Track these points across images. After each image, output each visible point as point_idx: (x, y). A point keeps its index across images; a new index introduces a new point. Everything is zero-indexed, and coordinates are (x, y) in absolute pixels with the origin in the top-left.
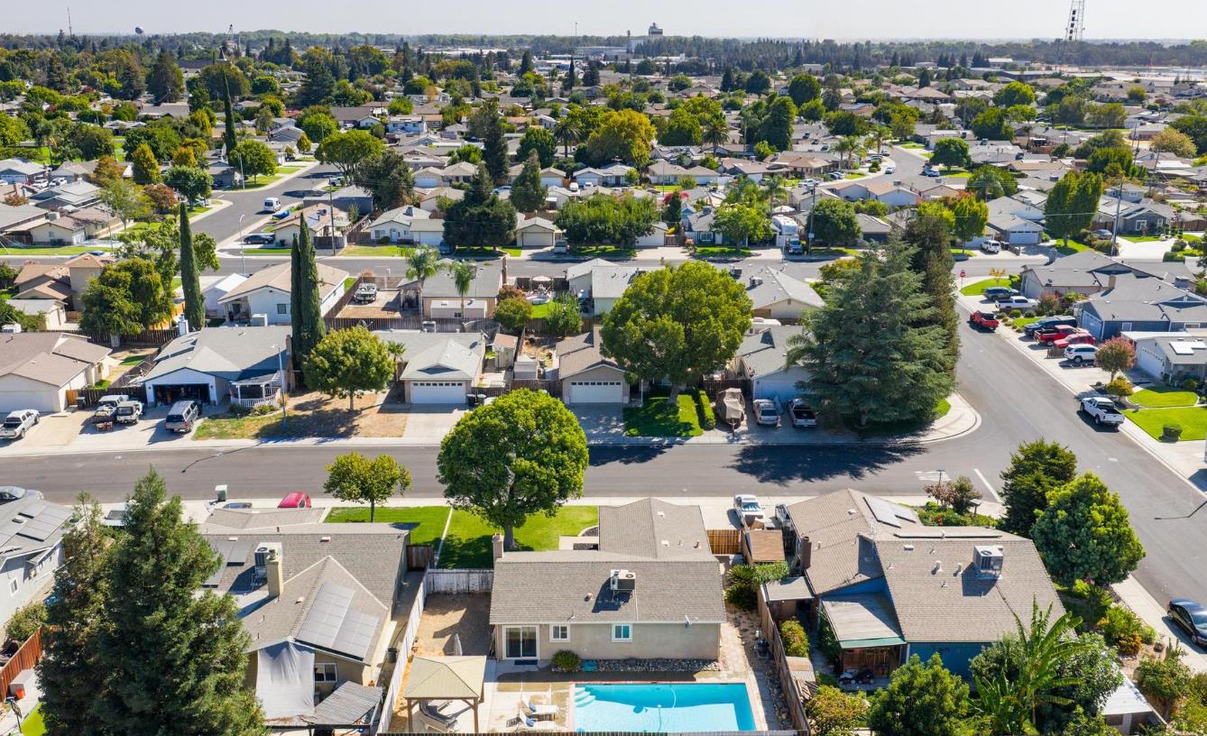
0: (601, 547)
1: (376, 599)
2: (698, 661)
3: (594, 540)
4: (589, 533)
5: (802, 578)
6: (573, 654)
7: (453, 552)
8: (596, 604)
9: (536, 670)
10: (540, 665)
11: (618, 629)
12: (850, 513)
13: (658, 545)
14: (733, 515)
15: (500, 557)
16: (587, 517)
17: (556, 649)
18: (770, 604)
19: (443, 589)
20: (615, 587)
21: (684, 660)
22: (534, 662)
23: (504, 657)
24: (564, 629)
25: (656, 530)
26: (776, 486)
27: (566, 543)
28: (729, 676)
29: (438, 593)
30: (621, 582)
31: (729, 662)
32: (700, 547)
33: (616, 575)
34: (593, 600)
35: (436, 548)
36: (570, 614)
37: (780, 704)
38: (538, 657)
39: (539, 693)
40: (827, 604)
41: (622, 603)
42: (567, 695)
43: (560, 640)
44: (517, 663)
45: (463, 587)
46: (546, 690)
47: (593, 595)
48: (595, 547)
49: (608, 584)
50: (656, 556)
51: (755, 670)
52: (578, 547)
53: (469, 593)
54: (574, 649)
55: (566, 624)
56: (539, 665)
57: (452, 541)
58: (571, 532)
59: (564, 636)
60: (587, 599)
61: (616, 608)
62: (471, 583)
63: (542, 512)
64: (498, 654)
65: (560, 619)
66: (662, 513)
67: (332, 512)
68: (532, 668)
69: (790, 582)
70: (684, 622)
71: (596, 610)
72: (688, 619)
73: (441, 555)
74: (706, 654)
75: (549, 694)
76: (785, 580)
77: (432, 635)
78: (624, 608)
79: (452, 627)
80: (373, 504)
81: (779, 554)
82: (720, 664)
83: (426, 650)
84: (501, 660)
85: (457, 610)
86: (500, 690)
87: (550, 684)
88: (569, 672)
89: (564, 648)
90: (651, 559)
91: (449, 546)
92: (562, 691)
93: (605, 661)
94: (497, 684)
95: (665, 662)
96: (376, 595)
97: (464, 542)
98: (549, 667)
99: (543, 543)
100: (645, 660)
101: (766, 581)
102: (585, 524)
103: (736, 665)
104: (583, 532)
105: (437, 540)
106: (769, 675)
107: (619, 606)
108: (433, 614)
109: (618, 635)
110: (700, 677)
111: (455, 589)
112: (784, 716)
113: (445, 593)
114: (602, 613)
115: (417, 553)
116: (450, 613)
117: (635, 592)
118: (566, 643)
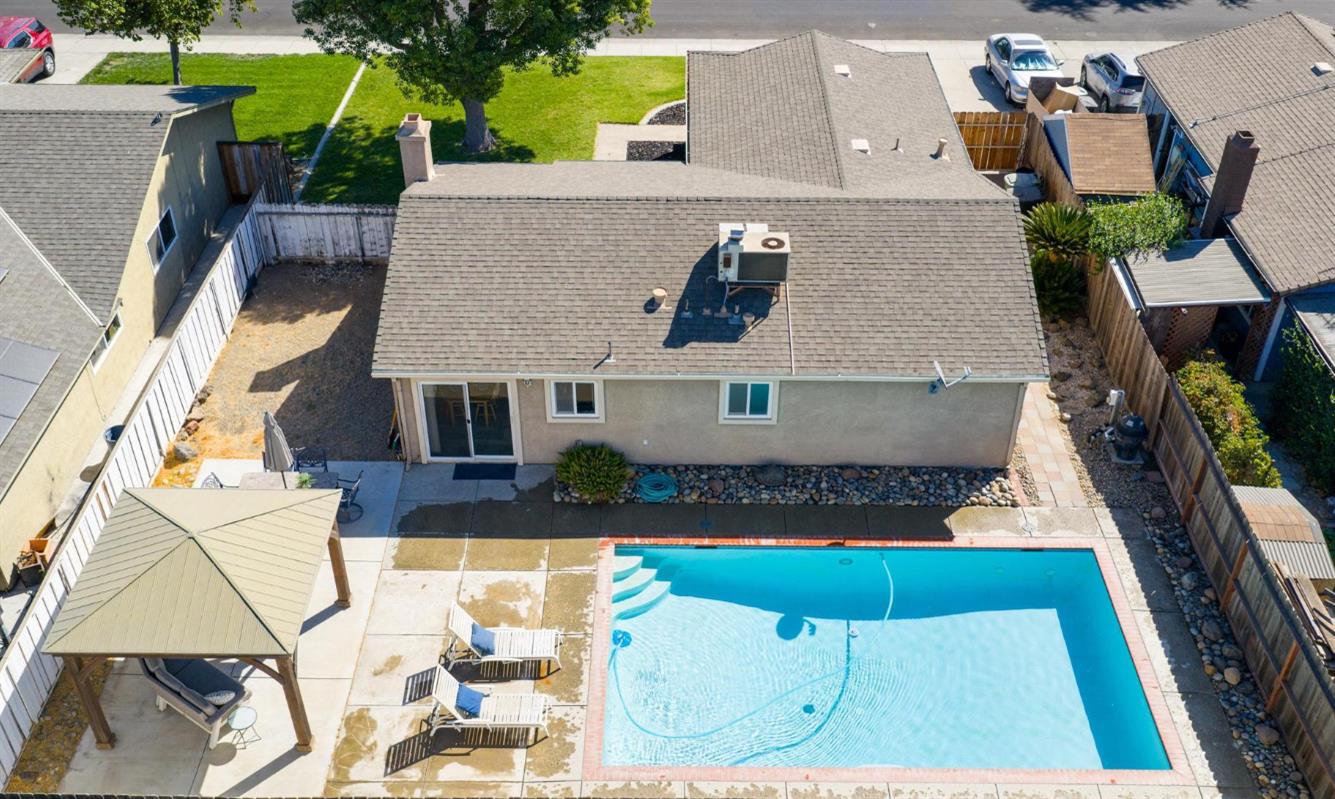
0: (693, 152)
1: (73, 294)
2: (953, 471)
3: (675, 134)
4: (663, 118)
5: (1220, 243)
6: (613, 454)
7: (349, 158)
8: (677, 321)
9: (511, 496)
10: (523, 482)
11: (737, 391)
12: (1317, 71)
13: (842, 151)
14: (985, 78)
15: (423, 179)
16: (662, 81)
17: (567, 439)
18: (1148, 316)
19: (300, 253)
20: (731, 274)
21: (915, 471)
22: (508, 471)
23: (426, 456)
24: (586, 389)
25: (835, 111)
26: (1067, 19)
27: (611, 142)
28: (1047, 525)
29: (291, 262)
30: (747, 259)
31: (1038, 477)
32: (945, 157)
33: (735, 240)
34: (667, 309)
35: (310, 149)
36: (600, 354)
37: (1210, 629)
38: (517, 457)
39: (511, 576)
40: (1312, 321)
41: (748, 319)
42: (588, 583)
43: (575, 417)
44: (463, 472)
45: (349, 248)
46: (532, 567)
47: (669, 293)
48: (678, 153)
49: (710, 261)
50: (839, 180)
51: (1113, 505)
52: (639, 152)
53: (366, 264)
54: (614, 438)
55: (596, 378)
56: (518, 481)
57: (351, 132)
58: (624, 113)
59: (586, 406)
60: (651, 306)
61: (731, 333)
62: (367, 238)
63: (542, 62)
64: (407, 449)
65: (574, 363)
66: (844, 69)
67: (106, 63)
68: (500, 491)
69: (1192, 253)
70: (930, 378)
71: (675, 339)
72: (939, 371)
73: (318, 164)
74: (978, 453)
75: (537, 580)
76: (1180, 247)
77: (249, 380)
78: (757, 332)
79: (304, 359)
80: (174, 46)
81: (1139, 174)
82: (1013, 482)
83: (223, 428)
84: (416, 463)
85: (328, 309)
86: (402, 564)
87: (546, 545)
88: (598, 505)
89: (587, 437)
90: (824, 191)
91: (340, 143)
92: (577, 570)
93: (700, 468)
94: (396, 541)
95: (864, 474)
96: (73, 283)
97: (377, 133)
98: (548, 487)
99: (556, 139)
100: (808, 470)
101: (1121, 251)
102: (657, 95)
103: (1057, 486)
104: (652, 114)
105: (318, 129)
106: (1156, 522)
107: (742, 327)
108: (265, 319)
109: (736, 406)
110: (964, 523)
111: (329, 253)
112: (1232, 676)
113: (309, 264)
114: (695, 350)
115: (247, 162)
116: (310, 318)
117: (786, 289)
118: (596, 426)
